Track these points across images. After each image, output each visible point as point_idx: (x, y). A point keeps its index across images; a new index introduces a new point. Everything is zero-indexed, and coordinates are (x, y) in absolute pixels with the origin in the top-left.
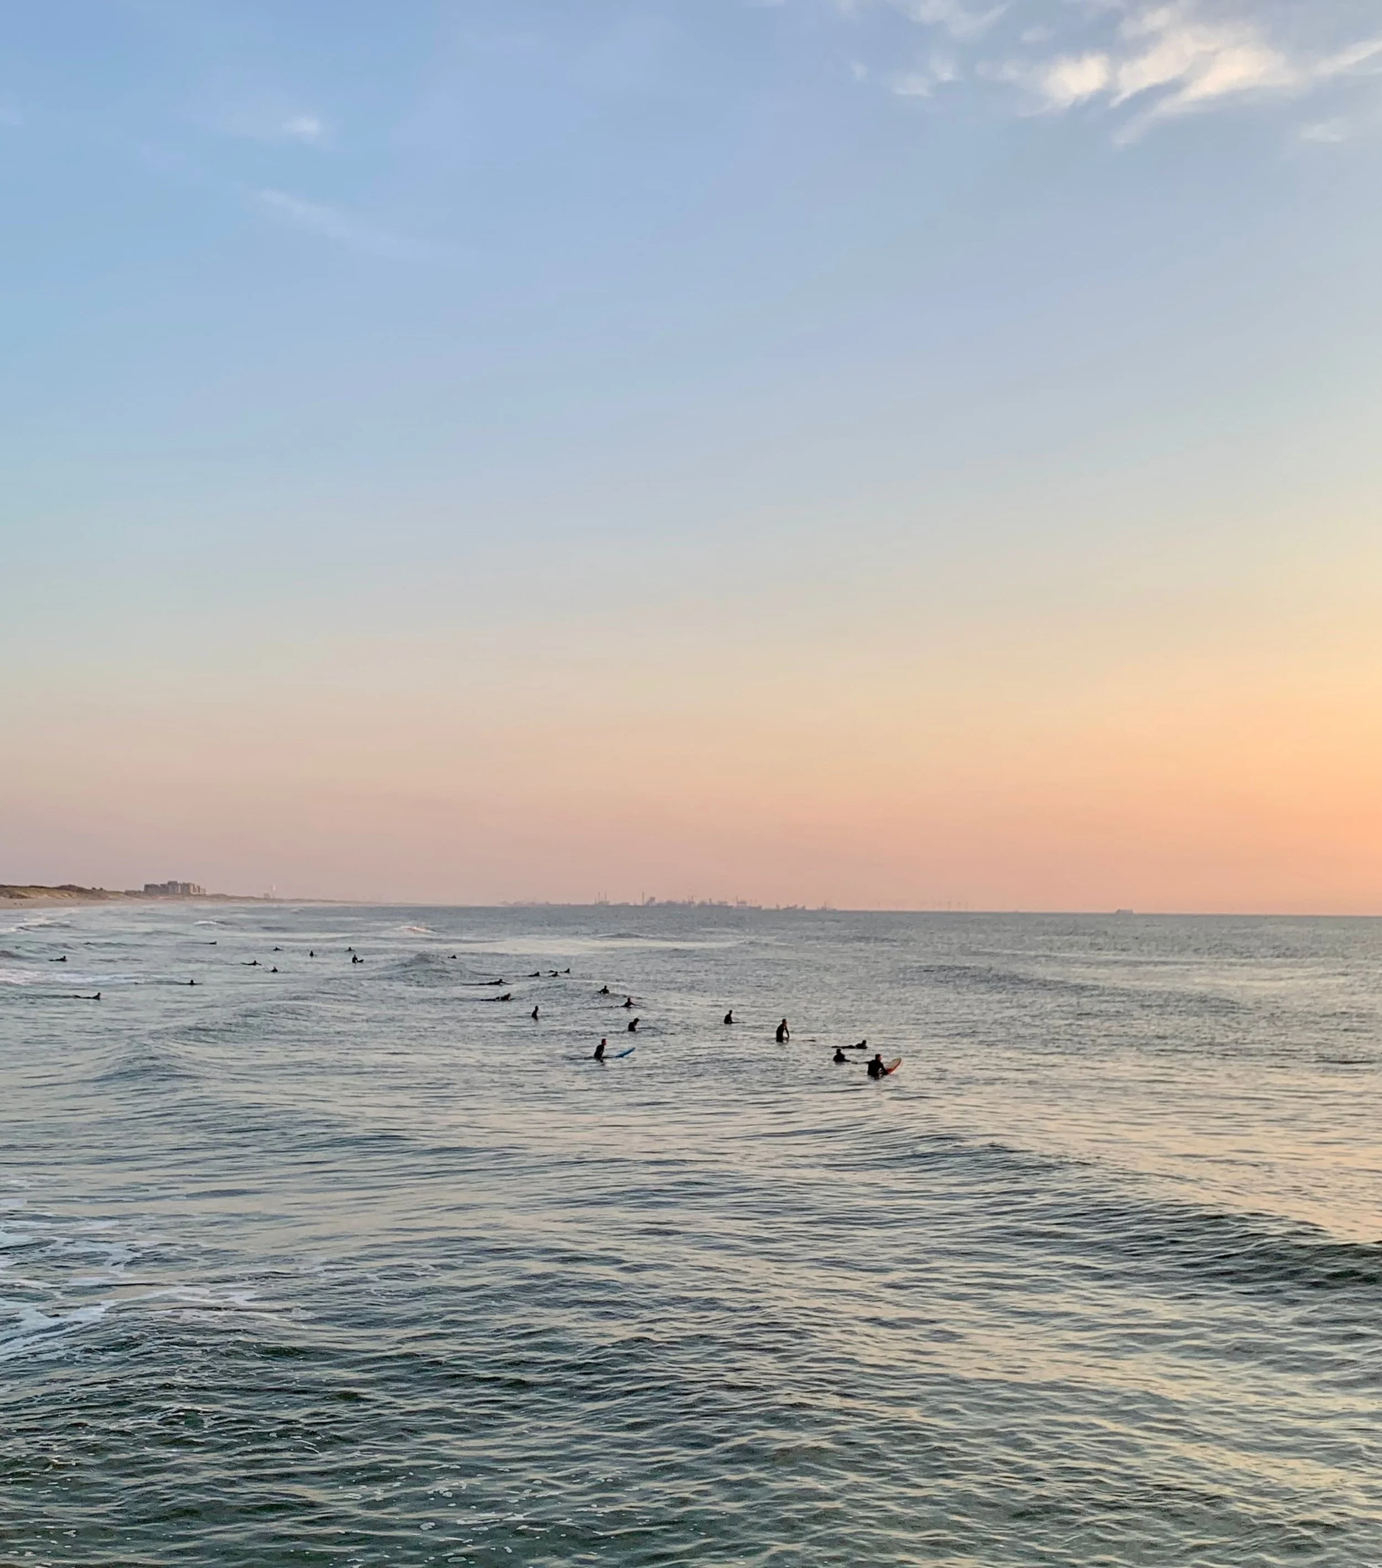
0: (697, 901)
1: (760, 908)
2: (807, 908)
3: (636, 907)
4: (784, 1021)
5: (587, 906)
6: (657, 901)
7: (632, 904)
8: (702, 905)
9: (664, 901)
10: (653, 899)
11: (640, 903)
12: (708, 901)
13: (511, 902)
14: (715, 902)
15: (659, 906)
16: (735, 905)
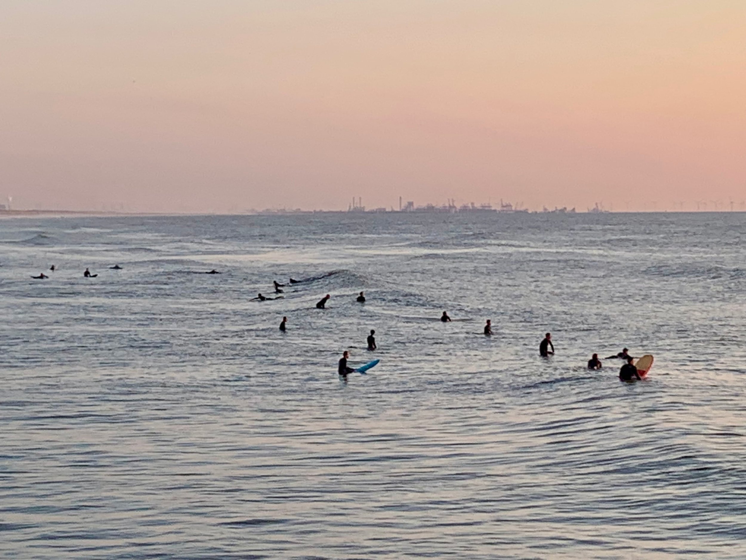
0: (458, 206)
1: (525, 212)
2: (577, 211)
3: (393, 212)
4: (548, 335)
5: (341, 212)
6: (415, 206)
7: (388, 209)
8: (464, 209)
9: (424, 205)
10: (411, 204)
11: (397, 209)
12: (470, 205)
13: (260, 209)
14: (478, 205)
15: (419, 211)
16: (499, 208)
